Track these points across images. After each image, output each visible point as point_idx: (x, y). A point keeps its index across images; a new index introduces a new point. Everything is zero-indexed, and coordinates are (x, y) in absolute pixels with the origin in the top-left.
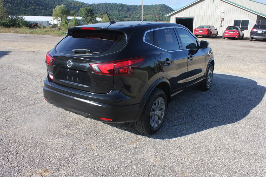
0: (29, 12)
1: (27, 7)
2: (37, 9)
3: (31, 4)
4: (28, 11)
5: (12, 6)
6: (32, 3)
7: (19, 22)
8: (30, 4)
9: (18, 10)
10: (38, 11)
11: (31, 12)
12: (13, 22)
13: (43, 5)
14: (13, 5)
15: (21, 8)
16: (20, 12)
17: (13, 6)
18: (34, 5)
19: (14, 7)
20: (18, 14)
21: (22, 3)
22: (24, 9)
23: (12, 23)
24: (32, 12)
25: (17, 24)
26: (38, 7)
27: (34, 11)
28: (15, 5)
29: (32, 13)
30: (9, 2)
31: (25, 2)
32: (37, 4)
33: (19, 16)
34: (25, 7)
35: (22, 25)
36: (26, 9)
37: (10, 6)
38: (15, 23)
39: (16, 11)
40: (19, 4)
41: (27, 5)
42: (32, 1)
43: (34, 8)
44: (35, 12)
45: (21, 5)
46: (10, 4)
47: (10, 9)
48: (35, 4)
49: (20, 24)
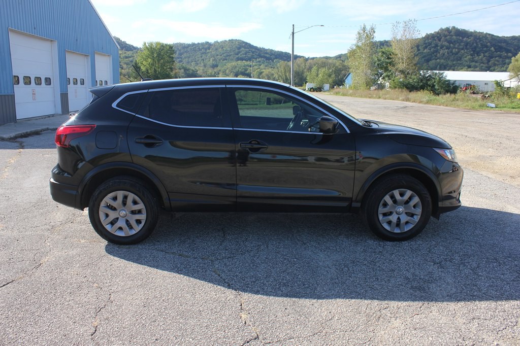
0: (477, 64)
1: (476, 55)
2: (496, 57)
3: (485, 49)
4: (476, 62)
5: (448, 53)
6: (487, 47)
7: (435, 82)
8: (483, 48)
9: (458, 60)
10: (496, 62)
11: (482, 65)
12: (424, 82)
13: (511, 50)
14: (451, 52)
15: (465, 56)
16: (461, 64)
17: (451, 54)
18: (491, 51)
19: (453, 54)
20: (456, 67)
21: (468, 47)
22: (470, 59)
23: (421, 84)
24: (484, 63)
25: (430, 86)
26: (498, 53)
27: (489, 61)
28: (454, 50)
29: (484, 65)
30: (445, 47)
31: (475, 44)
32: (497, 47)
33: (437, 72)
34: (471, 55)
35: (438, 88)
36: (473, 58)
37: (446, 53)
38: (427, 84)
39: (454, 63)
40: (462, 49)
41: (478, 49)
42: (487, 43)
43: (489, 56)
44: (490, 63)
45: (466, 50)
46: (446, 50)
47: (444, 59)
48: (493, 48)
49: (435, 86)
